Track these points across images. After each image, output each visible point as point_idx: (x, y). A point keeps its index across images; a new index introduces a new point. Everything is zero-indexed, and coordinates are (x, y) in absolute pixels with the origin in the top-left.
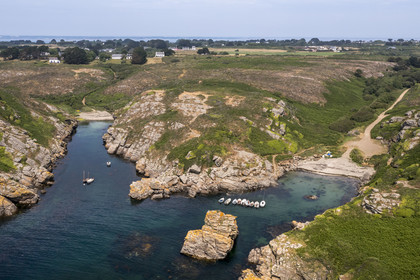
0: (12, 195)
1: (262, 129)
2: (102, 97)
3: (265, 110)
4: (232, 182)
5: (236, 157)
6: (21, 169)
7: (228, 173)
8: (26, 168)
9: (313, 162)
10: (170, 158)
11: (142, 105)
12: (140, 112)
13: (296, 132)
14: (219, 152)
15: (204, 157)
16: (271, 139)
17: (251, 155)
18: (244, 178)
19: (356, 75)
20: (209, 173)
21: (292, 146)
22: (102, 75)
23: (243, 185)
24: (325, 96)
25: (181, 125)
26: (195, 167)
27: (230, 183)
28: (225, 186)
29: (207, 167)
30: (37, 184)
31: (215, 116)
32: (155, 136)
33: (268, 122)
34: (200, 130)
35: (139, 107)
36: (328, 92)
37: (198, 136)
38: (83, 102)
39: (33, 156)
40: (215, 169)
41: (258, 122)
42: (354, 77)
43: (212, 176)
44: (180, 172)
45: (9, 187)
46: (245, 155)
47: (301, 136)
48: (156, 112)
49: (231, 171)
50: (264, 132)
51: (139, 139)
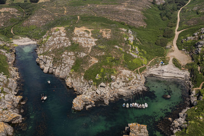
0: (8, 120)
1: (128, 52)
2: (23, 29)
3: (126, 39)
4: (124, 91)
5: (122, 74)
6: (4, 97)
7: (120, 85)
8: (6, 96)
9: (156, 69)
10: (85, 78)
11: (55, 39)
12: (55, 43)
13: (143, 50)
14: (113, 73)
15: (106, 77)
16: (134, 58)
17: (129, 72)
18: (129, 87)
19: (153, 3)
20: (110, 86)
21: (145, 61)
22: (17, 12)
23: (129, 92)
24: (145, 21)
25: (84, 55)
26: (102, 84)
27: (123, 91)
28: (121, 93)
29: (108, 82)
30: (16, 105)
31: (102, 47)
32: (71, 62)
33: (129, 47)
34: (97, 57)
35: (53, 40)
36: (146, 18)
37: (97, 62)
38: (12, 32)
39: (6, 86)
40: (113, 83)
41: (124, 48)
42: (152, 5)
43: (113, 88)
44: (95, 88)
45: (4, 116)
46: (126, 72)
47: (145, 52)
48: (65, 44)
49: (122, 84)
50: (129, 54)
51: (61, 64)
